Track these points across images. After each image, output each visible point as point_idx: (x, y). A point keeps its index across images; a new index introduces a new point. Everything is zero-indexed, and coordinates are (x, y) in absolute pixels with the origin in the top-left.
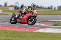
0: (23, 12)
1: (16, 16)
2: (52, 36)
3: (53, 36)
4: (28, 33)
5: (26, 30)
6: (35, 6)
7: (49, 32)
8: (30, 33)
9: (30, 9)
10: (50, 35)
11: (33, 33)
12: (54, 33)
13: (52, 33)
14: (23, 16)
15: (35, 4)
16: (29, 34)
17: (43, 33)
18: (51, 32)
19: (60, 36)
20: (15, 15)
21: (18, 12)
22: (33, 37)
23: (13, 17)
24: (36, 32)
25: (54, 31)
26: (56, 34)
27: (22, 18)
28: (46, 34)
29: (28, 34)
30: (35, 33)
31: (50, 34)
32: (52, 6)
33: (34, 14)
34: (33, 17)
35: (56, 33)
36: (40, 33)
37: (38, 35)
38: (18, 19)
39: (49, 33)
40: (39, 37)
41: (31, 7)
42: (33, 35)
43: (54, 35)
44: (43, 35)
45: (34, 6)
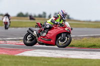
0: (48, 26)
1: (35, 32)
2: (46, 62)
3: (48, 62)
4: (6, 57)
5: (4, 53)
6: (66, 15)
7: (41, 56)
8: (10, 57)
9: (58, 20)
10: (43, 61)
11: (14, 57)
12: (48, 58)
13: (45, 58)
14: (47, 33)
15: (66, 12)
16: (9, 60)
17: (30, 58)
18: (44, 56)
19: (58, 62)
20: (33, 32)
21: (37, 26)
22: (15, 64)
23: (29, 33)
24: (19, 56)
25: (49, 54)
26: (52, 60)
27: (45, 36)
28: (36, 60)
29: (6, 59)
30: (17, 58)
31: (43, 59)
32: (45, 13)
33: (66, 29)
34: (65, 34)
35: (51, 58)
36: (25, 57)
37: (22, 60)
38: (38, 37)
39: (41, 58)
40: (25, 64)
41: (59, 17)
42: (14, 60)
43: (49, 60)
44: (30, 61)
45: (64, 15)
